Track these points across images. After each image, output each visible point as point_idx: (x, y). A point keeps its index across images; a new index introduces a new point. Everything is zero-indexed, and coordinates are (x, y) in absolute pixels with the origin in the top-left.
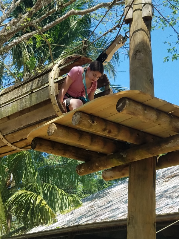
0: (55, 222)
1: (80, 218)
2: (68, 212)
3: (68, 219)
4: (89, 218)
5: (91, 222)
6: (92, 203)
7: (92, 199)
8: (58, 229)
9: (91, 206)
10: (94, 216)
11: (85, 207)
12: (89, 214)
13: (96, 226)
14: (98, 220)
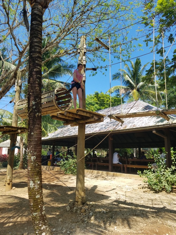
0: (48, 136)
1: (58, 135)
2: (53, 132)
3: (53, 135)
4: (61, 135)
5: (62, 136)
6: (62, 129)
7: (62, 128)
8: (50, 139)
9: (62, 130)
10: (63, 134)
11: (59, 130)
12: (61, 133)
13: (64, 138)
14: (65, 136)
